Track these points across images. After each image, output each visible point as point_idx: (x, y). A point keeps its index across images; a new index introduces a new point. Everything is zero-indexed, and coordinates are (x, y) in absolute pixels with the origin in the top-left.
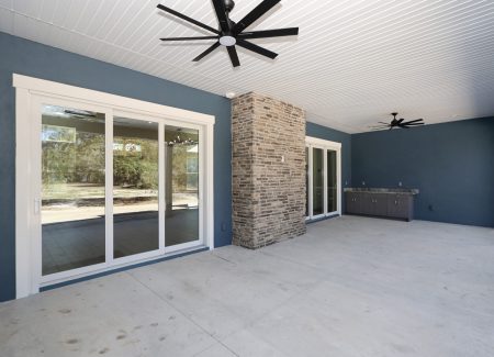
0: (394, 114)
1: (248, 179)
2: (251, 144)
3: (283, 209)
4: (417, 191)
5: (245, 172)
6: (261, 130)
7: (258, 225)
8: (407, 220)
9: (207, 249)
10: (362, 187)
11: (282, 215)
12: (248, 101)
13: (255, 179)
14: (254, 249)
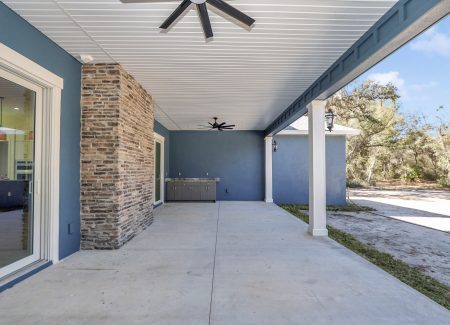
0: (216, 119)
1: (109, 166)
2: (117, 124)
3: (139, 200)
4: (218, 179)
5: (104, 157)
6: (125, 111)
7: (122, 219)
8: (214, 201)
9: (51, 263)
10: (178, 176)
11: (138, 206)
12: (112, 73)
13: (119, 166)
14: (116, 248)
